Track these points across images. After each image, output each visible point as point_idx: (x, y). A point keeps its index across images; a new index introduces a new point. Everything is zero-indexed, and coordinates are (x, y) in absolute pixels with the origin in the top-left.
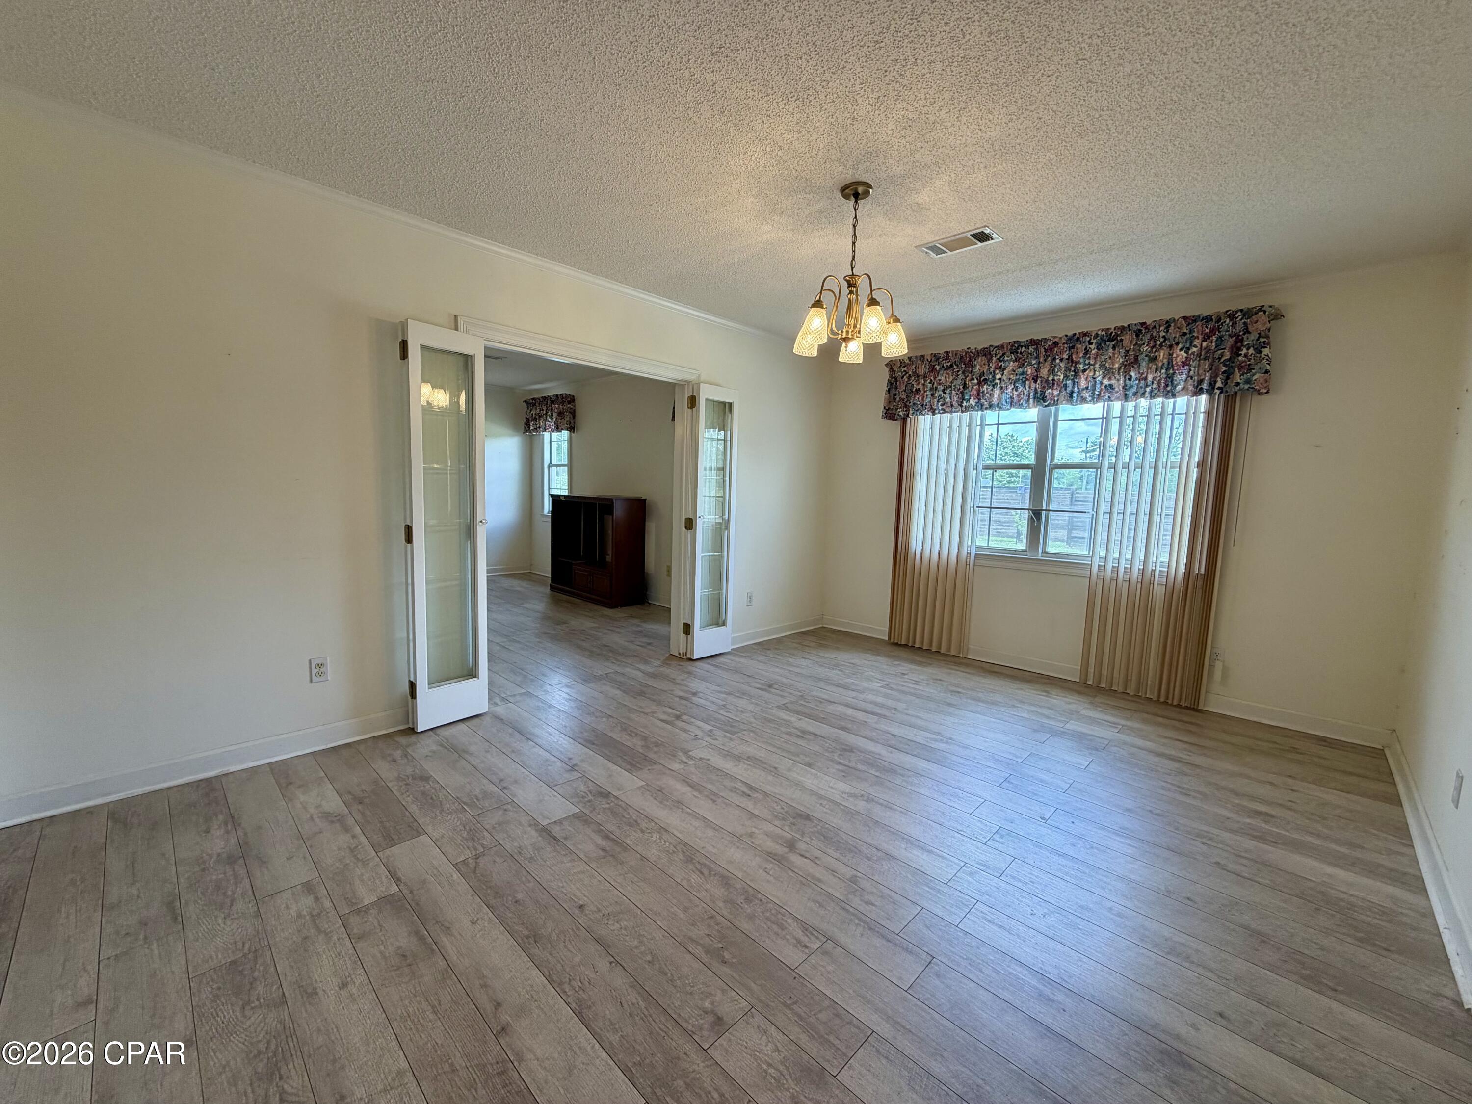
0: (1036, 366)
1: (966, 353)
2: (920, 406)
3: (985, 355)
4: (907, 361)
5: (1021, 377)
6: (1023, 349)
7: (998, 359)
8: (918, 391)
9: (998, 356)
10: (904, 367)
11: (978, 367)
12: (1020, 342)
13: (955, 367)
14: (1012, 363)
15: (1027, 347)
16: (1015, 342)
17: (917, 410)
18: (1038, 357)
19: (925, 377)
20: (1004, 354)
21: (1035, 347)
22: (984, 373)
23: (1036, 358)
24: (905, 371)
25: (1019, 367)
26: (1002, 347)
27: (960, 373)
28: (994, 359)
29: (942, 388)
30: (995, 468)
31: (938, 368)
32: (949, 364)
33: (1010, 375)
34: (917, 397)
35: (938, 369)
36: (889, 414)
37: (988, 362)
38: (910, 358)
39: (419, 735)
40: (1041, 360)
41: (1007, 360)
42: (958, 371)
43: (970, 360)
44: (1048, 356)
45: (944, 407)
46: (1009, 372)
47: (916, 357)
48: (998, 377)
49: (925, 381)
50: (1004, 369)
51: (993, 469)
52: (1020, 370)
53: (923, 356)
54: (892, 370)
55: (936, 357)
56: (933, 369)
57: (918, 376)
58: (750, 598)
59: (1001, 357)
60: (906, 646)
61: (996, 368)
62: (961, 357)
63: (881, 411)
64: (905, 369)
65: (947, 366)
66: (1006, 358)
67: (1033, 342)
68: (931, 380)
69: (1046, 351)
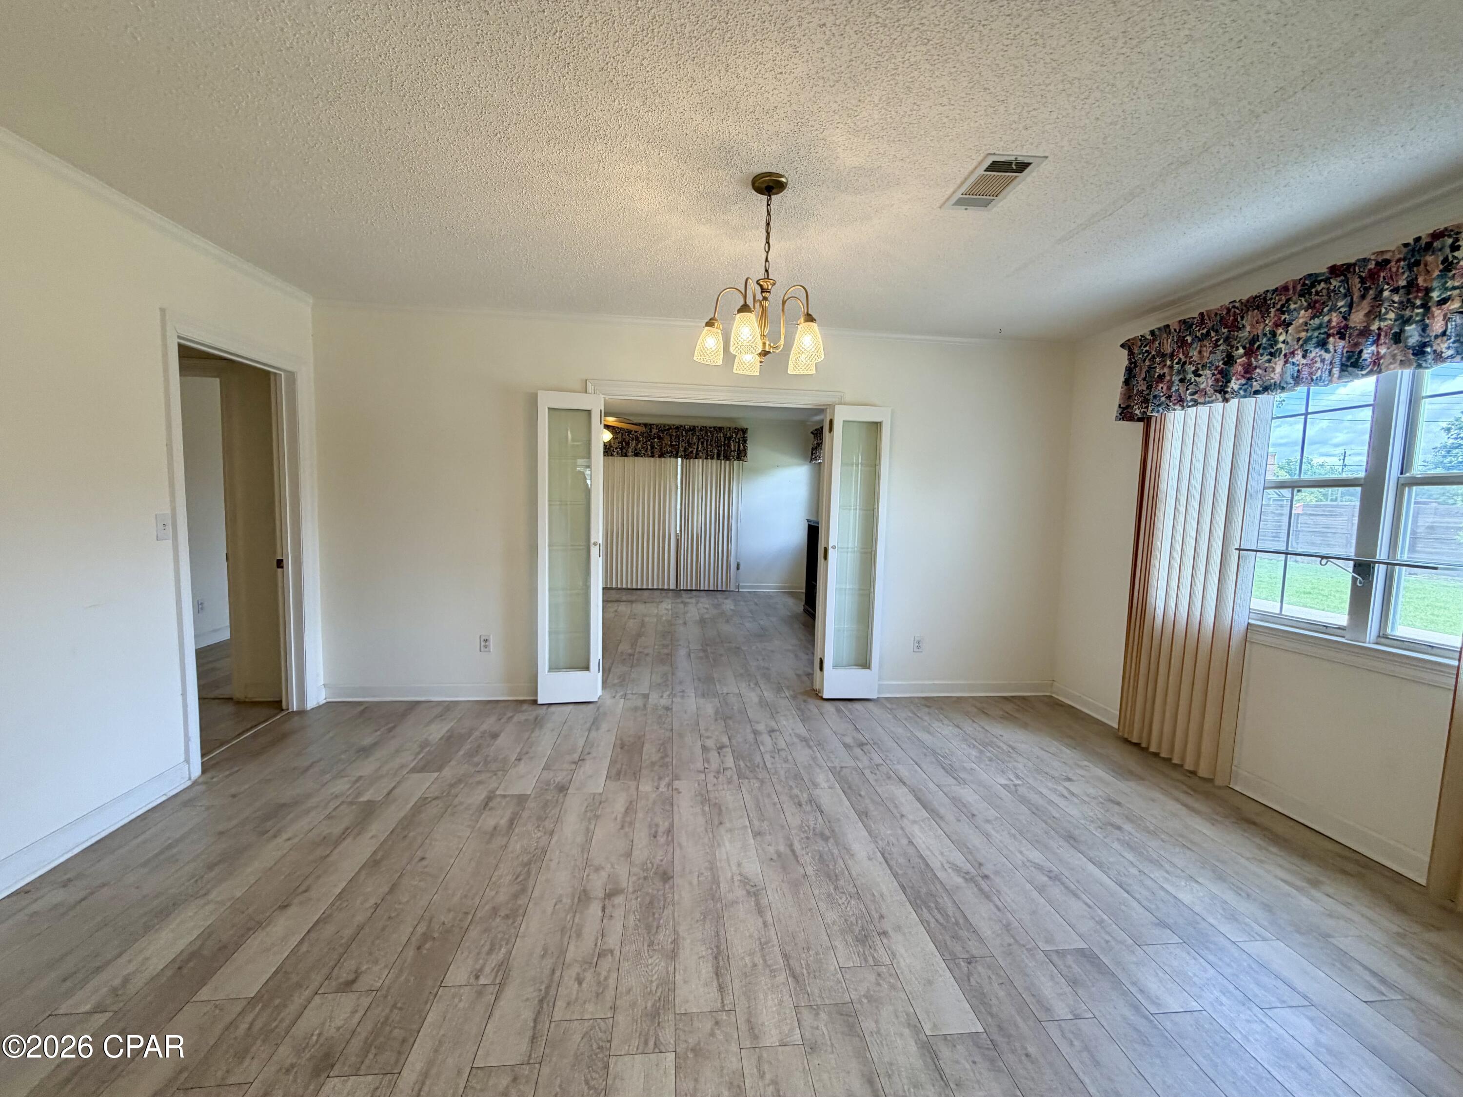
0: (1343, 310)
1: (1229, 310)
2: (1163, 399)
3: (1258, 308)
4: (1149, 337)
5: (1316, 334)
6: (1323, 285)
7: (1278, 310)
8: (1161, 377)
9: (1278, 306)
10: (1145, 346)
11: (1248, 328)
12: (1317, 275)
13: (1213, 334)
14: (1303, 312)
15: (1327, 281)
16: (1305, 278)
17: (1159, 405)
18: (1349, 293)
19: (1172, 356)
20: (1288, 300)
21: (1342, 278)
22: (1258, 336)
23: (1345, 296)
24: (1147, 351)
25: (1312, 318)
26: (1285, 288)
27: (1221, 342)
28: (1272, 310)
29: (1193, 368)
30: (1295, 486)
31: (1189, 339)
32: (1204, 331)
33: (1299, 332)
34: (1161, 385)
35: (1189, 341)
36: (1125, 414)
37: (1263, 317)
38: (1152, 333)
39: (538, 707)
40: (1355, 299)
41: (1295, 309)
42: (1217, 340)
43: (1235, 320)
44: (1367, 289)
45: (1195, 397)
46: (1297, 328)
47: (1159, 329)
48: (1281, 339)
49: (1172, 360)
50: (1290, 324)
51: (1293, 487)
52: (1317, 321)
53: (1168, 326)
54: (1131, 354)
55: (1186, 324)
56: (1182, 343)
57: (1163, 356)
58: (919, 644)
59: (1283, 306)
60: (1137, 745)
61: (1277, 325)
62: (1222, 318)
63: (1115, 411)
64: (1147, 348)
65: (1202, 334)
66: (1292, 306)
67: (1335, 270)
68: (1180, 359)
69: (1363, 281)
